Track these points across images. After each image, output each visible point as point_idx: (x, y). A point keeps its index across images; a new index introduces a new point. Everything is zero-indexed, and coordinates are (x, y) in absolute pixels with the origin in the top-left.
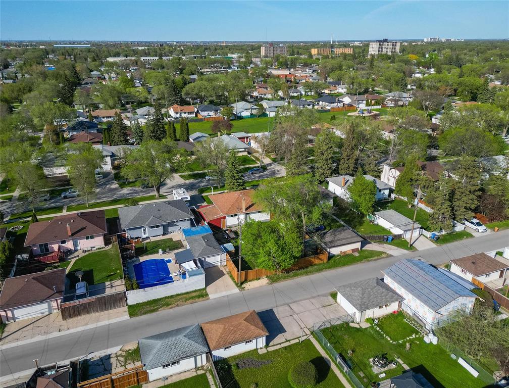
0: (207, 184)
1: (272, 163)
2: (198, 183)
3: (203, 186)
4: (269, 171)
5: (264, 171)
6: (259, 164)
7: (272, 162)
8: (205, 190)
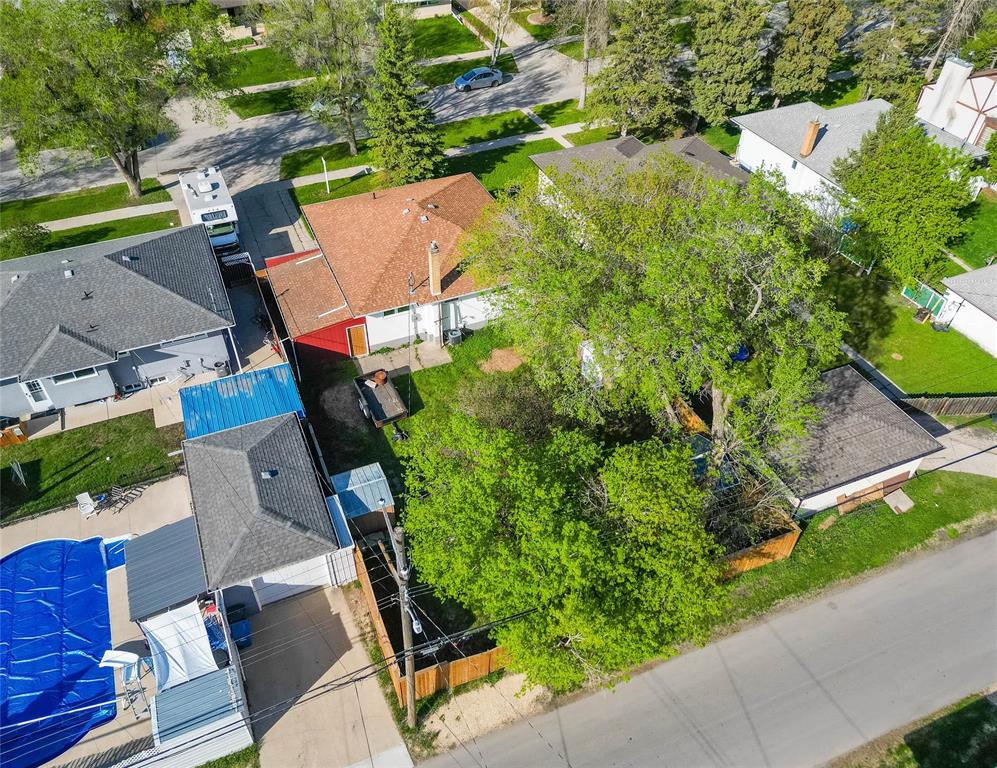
0: (313, 134)
1: (531, 47)
2: (282, 132)
3: (302, 143)
4: (521, 77)
5: (506, 79)
6: (488, 51)
7: (531, 40)
8: (307, 163)
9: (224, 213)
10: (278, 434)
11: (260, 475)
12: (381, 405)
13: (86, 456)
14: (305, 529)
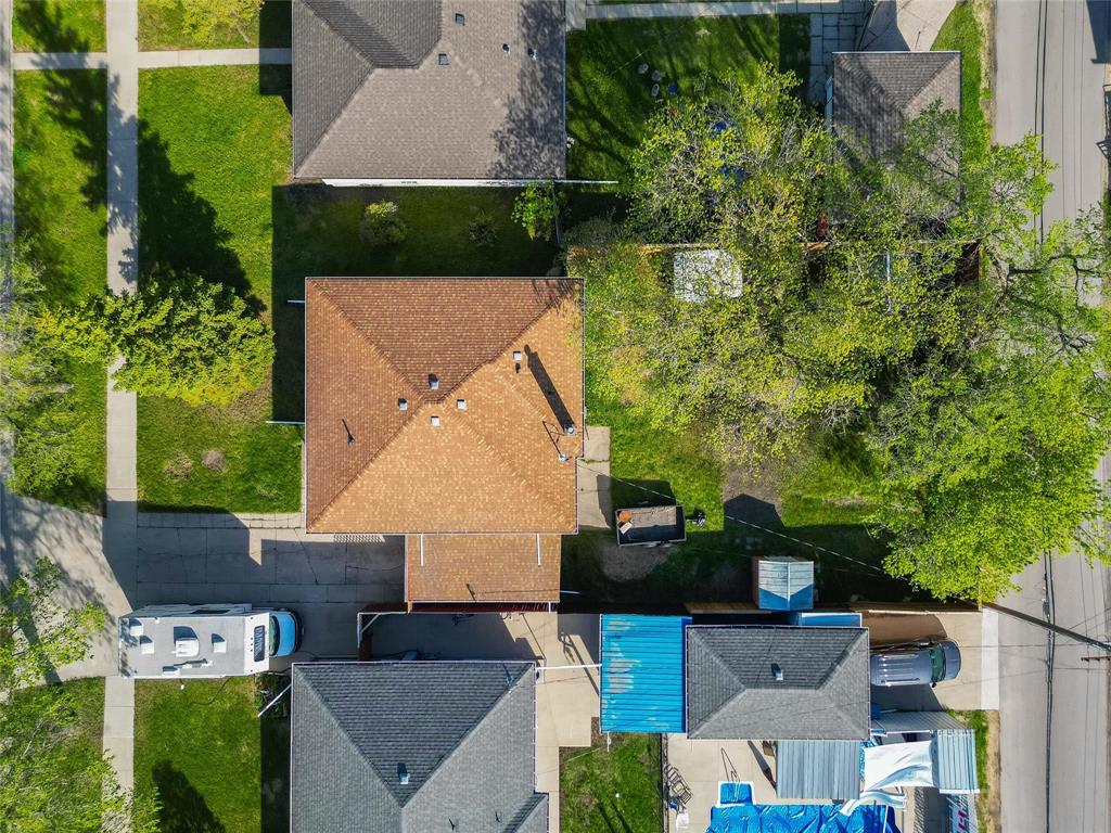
9: (259, 631)
10: (720, 652)
11: (779, 682)
12: (656, 526)
13: (605, 815)
14: (844, 654)
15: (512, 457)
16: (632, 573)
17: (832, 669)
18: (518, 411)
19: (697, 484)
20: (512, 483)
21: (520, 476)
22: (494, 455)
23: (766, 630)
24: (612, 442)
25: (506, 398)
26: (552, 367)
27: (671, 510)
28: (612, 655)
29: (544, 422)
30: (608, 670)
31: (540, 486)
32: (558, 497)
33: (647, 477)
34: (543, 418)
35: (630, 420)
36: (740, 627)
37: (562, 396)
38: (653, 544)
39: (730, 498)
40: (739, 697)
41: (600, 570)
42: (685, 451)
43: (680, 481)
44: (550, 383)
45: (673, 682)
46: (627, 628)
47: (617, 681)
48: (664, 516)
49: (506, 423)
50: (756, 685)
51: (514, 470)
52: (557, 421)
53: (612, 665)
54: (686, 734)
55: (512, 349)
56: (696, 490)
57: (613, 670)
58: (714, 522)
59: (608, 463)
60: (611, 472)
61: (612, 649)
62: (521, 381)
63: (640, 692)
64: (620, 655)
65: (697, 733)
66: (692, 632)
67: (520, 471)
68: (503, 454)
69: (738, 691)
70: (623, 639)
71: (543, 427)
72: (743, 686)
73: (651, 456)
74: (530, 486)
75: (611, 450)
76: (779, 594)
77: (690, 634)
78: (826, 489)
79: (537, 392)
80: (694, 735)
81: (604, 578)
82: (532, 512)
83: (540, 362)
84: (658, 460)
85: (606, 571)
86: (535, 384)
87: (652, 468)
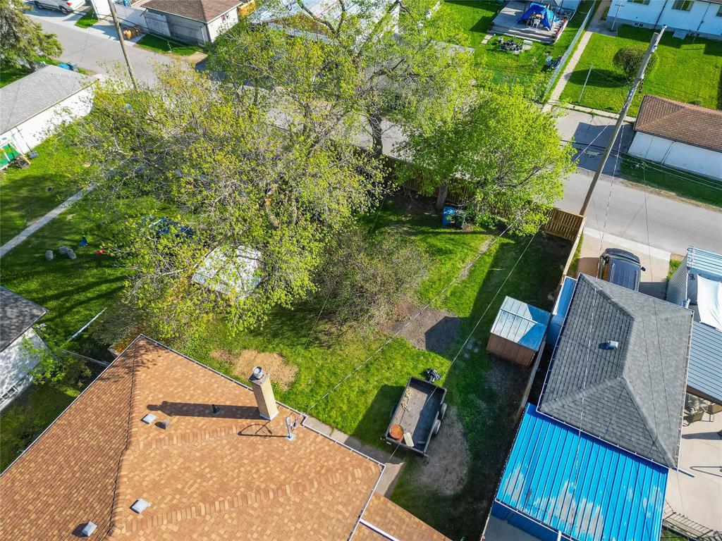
11: (620, 347)
14: (601, 293)
15: (249, 486)
16: (461, 464)
17: (615, 305)
18: (206, 451)
19: (398, 363)
20: (281, 505)
21: (278, 488)
22: (232, 504)
23: (562, 343)
24: (317, 418)
25: (180, 455)
26: (192, 396)
27: (410, 392)
28: (550, 511)
29: (240, 434)
30: (568, 527)
31: (306, 475)
32: (331, 463)
33: (370, 401)
34: (235, 431)
35: (307, 390)
36: (552, 364)
37: (228, 403)
38: (437, 423)
39: (424, 344)
40: (631, 388)
41: (445, 499)
42: (363, 357)
43: (388, 374)
44: (205, 406)
45: (601, 458)
46: (521, 476)
47: (585, 522)
48: (414, 401)
49: (207, 470)
50: (619, 367)
51: (266, 492)
52: (249, 421)
53: (563, 517)
54: (670, 470)
55: (137, 421)
56: (403, 366)
57: (570, 520)
58: (441, 367)
59: (336, 430)
60: (345, 433)
61: (543, 507)
62: (176, 430)
63: (606, 499)
64: (552, 501)
65: (670, 455)
66: (545, 408)
67: (272, 486)
68: (239, 493)
69: (623, 387)
70: (533, 487)
71: (245, 438)
72: (619, 379)
73: (351, 387)
74: (297, 485)
75: (324, 422)
76: (528, 330)
77: (546, 410)
78: (449, 280)
79: (202, 421)
80: (673, 461)
81: (456, 499)
82: (331, 505)
83: (176, 404)
84: (359, 383)
85: (449, 492)
86: (192, 420)
87: (363, 392)
